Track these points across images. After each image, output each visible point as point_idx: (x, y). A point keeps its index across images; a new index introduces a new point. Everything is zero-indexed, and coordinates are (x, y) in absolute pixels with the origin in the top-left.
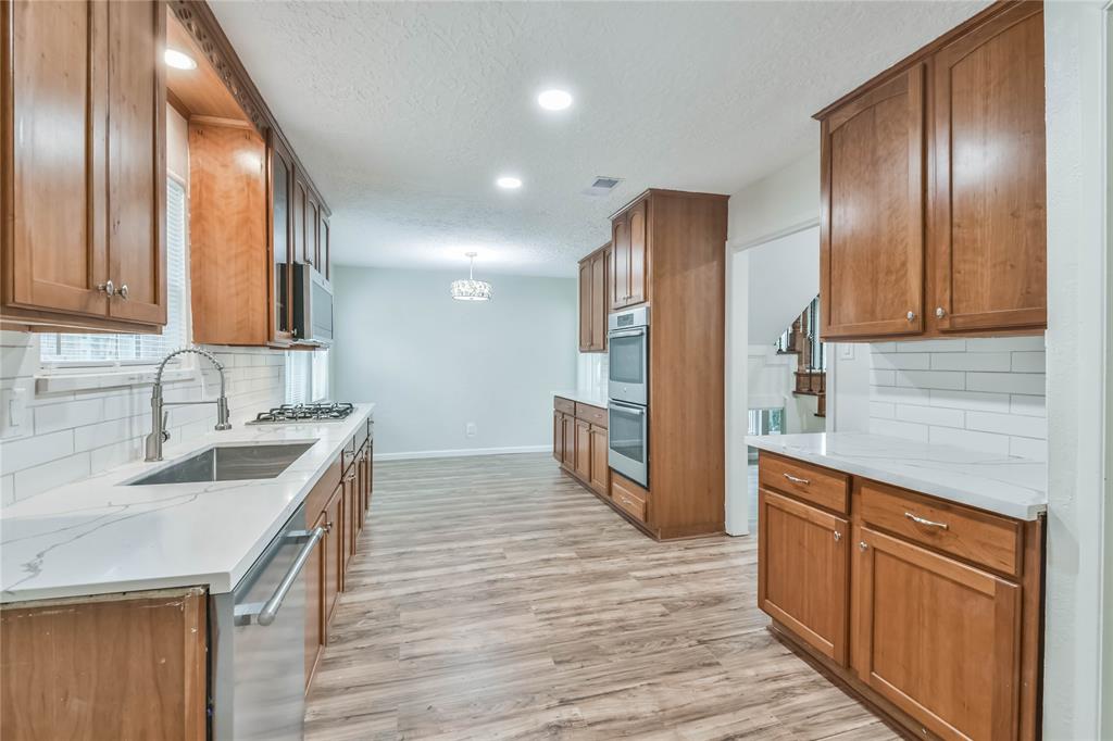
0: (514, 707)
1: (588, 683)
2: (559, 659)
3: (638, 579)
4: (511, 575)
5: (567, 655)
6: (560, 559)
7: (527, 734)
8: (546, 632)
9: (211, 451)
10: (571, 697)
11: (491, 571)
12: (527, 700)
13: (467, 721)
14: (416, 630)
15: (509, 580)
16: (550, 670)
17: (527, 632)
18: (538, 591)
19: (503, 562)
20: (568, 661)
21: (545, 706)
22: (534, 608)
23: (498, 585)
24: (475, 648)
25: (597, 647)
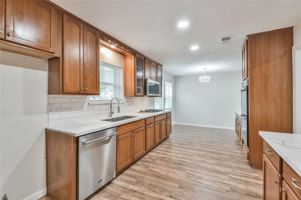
0: (159, 191)
1: (182, 196)
2: (180, 186)
3: (230, 177)
4: (189, 161)
5: (183, 186)
6: (209, 162)
7: (156, 198)
8: (184, 179)
9: (124, 117)
10: (174, 196)
11: (185, 159)
12: (163, 191)
13: (147, 188)
14: (156, 165)
15: (187, 162)
16: (175, 188)
17: (179, 176)
18: (192, 168)
19: (191, 158)
20: (182, 188)
21: (166, 194)
22: (187, 171)
23: (184, 162)
24: (164, 174)
25: (194, 189)
